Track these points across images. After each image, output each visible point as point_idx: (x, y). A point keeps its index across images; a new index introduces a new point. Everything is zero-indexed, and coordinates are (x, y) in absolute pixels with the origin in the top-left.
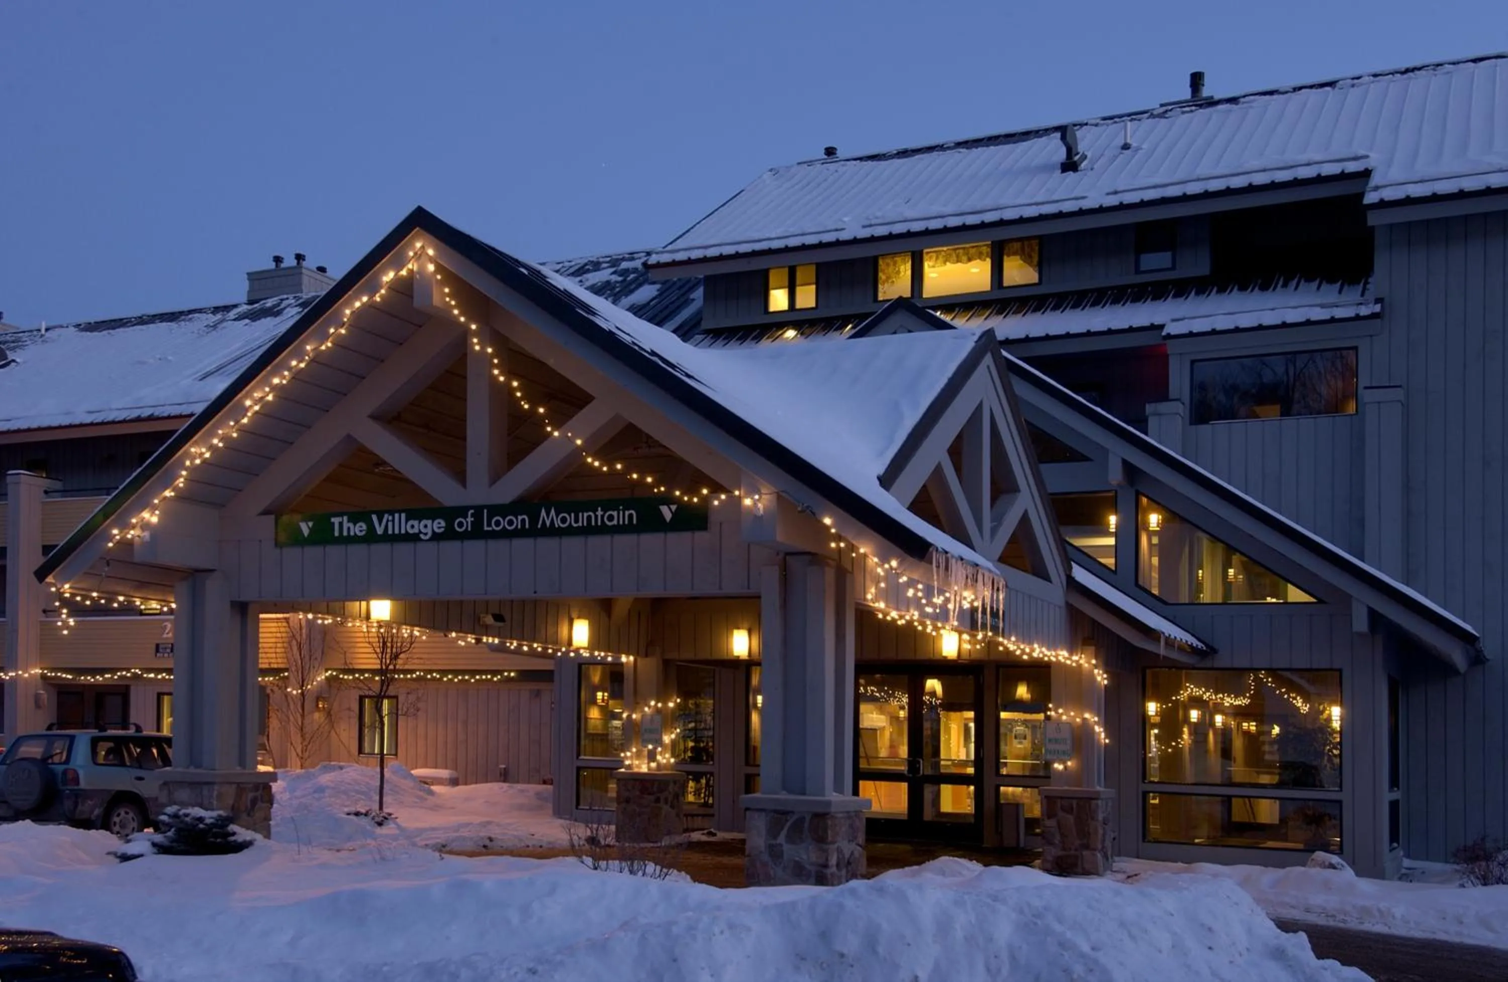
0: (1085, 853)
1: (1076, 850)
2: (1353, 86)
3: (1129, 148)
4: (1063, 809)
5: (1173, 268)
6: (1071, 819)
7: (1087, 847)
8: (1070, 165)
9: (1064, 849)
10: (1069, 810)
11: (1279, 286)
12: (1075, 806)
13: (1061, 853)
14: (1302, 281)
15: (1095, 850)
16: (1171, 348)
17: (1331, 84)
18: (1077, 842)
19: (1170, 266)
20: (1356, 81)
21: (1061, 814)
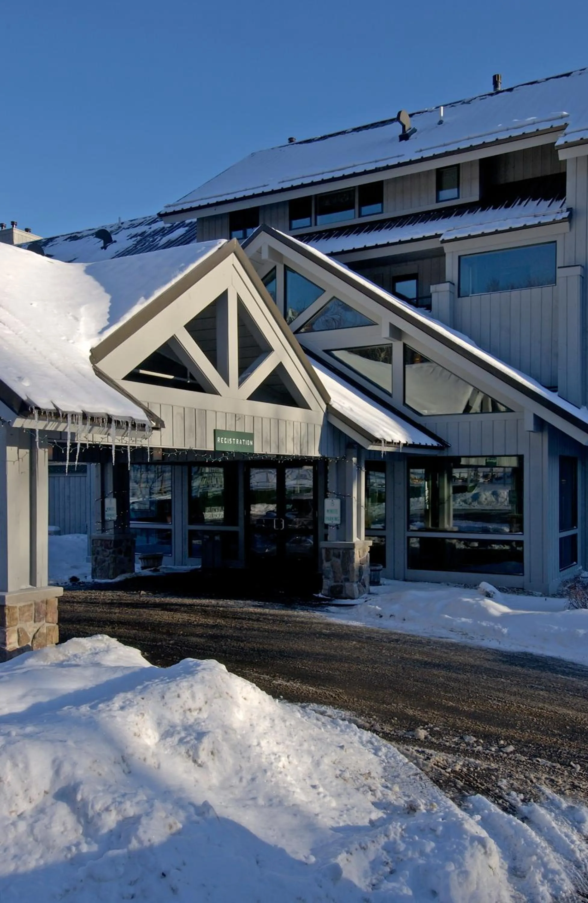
0: (347, 584)
1: (342, 582)
2: (580, 74)
3: (442, 123)
4: (334, 555)
5: (458, 198)
6: (339, 561)
7: (347, 580)
8: (404, 137)
9: (335, 582)
10: (338, 556)
11: (517, 204)
12: (341, 554)
13: (333, 584)
14: (531, 200)
15: (353, 582)
16: (447, 248)
17: (568, 75)
18: (343, 577)
19: (456, 196)
20: (583, 71)
21: (334, 559)
